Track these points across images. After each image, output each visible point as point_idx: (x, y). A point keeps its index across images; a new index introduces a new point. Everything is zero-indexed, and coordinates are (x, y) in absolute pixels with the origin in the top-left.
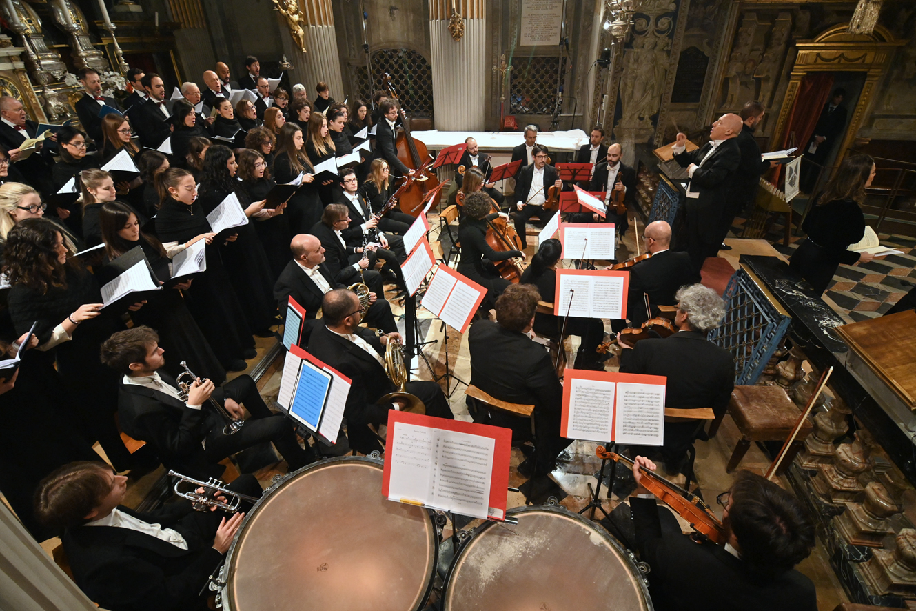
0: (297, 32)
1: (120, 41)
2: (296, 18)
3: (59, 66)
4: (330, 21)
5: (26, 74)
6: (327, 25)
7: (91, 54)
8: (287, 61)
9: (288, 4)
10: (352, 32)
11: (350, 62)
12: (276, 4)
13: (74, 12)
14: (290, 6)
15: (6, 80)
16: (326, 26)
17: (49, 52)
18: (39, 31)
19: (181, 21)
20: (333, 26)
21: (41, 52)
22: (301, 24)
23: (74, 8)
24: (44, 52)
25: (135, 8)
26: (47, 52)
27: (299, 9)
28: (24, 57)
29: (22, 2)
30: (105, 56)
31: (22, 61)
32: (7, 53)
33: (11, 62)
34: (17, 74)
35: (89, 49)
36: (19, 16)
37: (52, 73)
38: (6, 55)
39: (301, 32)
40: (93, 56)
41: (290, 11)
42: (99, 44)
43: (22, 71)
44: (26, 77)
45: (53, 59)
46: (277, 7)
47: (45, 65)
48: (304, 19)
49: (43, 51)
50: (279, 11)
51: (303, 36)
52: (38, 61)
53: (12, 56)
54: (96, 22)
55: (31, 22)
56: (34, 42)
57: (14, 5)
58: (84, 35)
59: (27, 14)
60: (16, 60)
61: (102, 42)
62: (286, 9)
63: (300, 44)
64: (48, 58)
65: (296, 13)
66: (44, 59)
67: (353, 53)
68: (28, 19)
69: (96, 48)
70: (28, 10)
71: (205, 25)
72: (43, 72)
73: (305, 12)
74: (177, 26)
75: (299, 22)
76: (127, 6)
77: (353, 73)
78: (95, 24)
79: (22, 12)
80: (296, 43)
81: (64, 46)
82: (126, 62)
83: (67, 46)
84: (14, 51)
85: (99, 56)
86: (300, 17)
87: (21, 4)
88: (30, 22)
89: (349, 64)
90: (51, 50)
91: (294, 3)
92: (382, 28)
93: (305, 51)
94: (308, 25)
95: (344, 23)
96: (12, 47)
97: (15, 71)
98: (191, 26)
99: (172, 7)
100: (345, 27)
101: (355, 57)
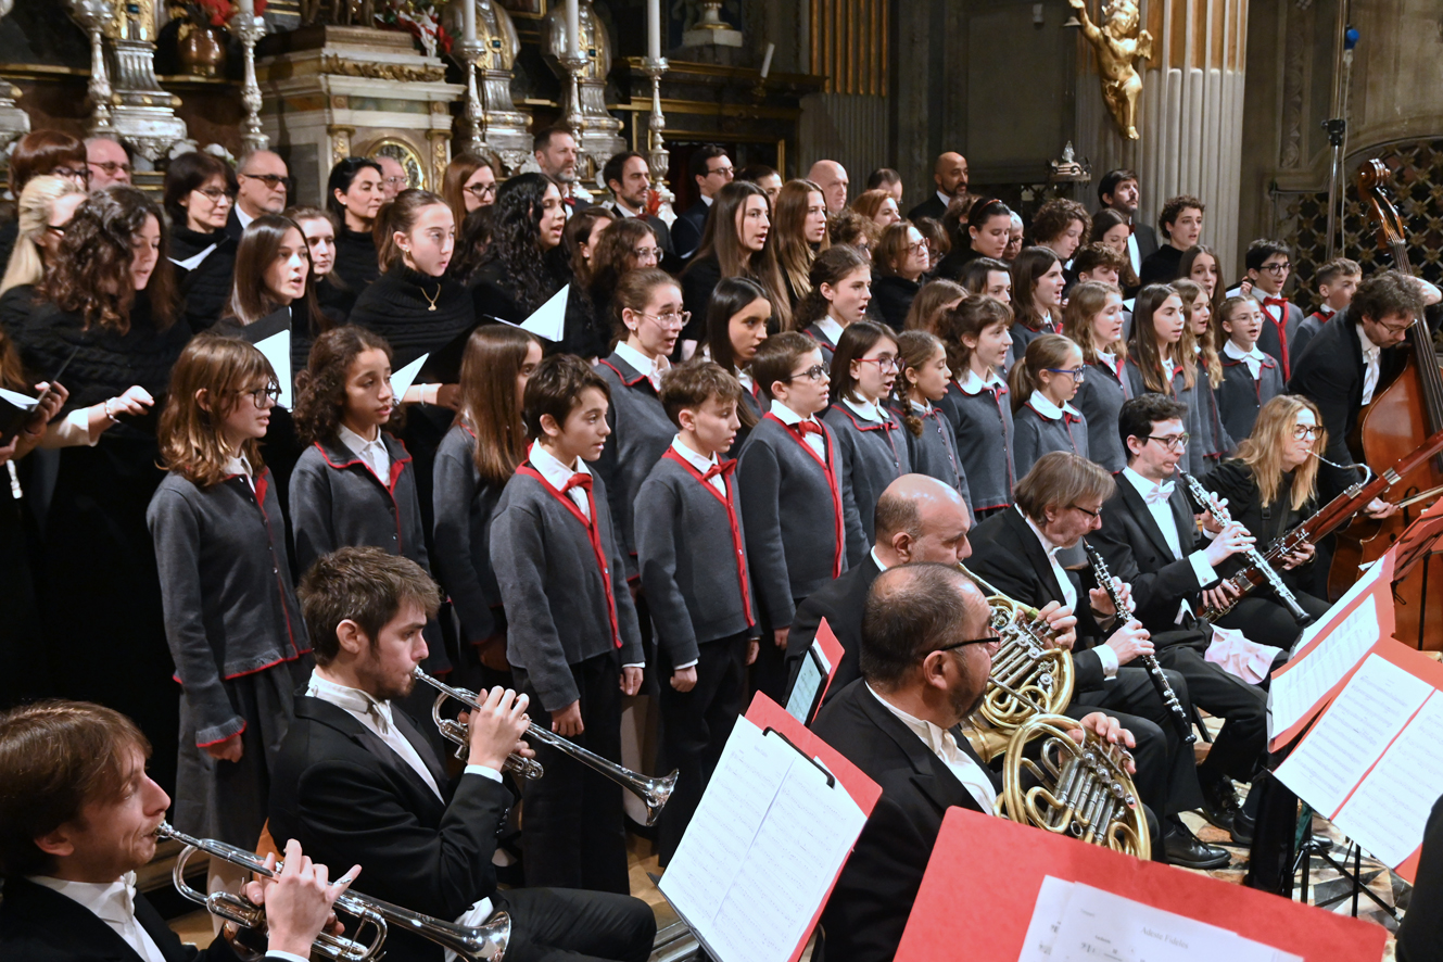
0: (1122, 84)
1: (669, 109)
2: (1128, 46)
3: (521, 141)
4: (1232, 58)
5: (448, 143)
6: (1221, 67)
7: (597, 124)
8: (1075, 160)
9: (1112, 11)
10: (1300, 94)
11: (1278, 180)
12: (1077, 12)
13: (592, 34)
14: (1117, 16)
15: (407, 149)
16: (1216, 71)
17: (512, 110)
18: (509, 64)
19: (828, 72)
20: (1241, 74)
21: (495, 109)
22: (1142, 64)
23: (594, 26)
24: (501, 109)
25: (725, 36)
26: (507, 110)
27: (1144, 23)
28: (458, 108)
29: (496, 5)
30: (626, 133)
31: (451, 114)
32: (428, 94)
33: (429, 113)
34: (431, 140)
35: (595, 114)
36: (480, 32)
37: (501, 155)
38: (425, 98)
39: (1133, 83)
40: (599, 128)
41: (1114, 28)
42: (620, 107)
43: (443, 135)
44: (445, 150)
45: (516, 125)
46: (1079, 18)
47: (493, 137)
48: (1153, 53)
49: (500, 107)
50: (1082, 28)
51: (1139, 93)
52: (483, 124)
53: (435, 102)
54: (630, 59)
55: (498, 46)
56: (489, 86)
57: (478, 10)
58: (595, 83)
59: (496, 29)
60: (439, 112)
61: (629, 103)
62: (1100, 24)
63: (1125, 117)
64: (506, 123)
65: (1133, 33)
66: (496, 123)
67: (1292, 152)
68: (495, 38)
69: (613, 113)
70: (501, 22)
71: (884, 91)
72: (483, 145)
73: (1159, 33)
74: (814, 86)
75: (1135, 60)
76: (711, 31)
77: (1283, 214)
78: (628, 64)
79: (489, 26)
80: (1114, 111)
81: (547, 102)
82: (664, 146)
83: (554, 105)
84: (444, 91)
85: (611, 130)
86: (1141, 45)
87: (493, 9)
88: (496, 44)
89: (1273, 186)
90: (520, 107)
91: (1131, 8)
92: (1405, 76)
93: (1133, 133)
94: (1159, 69)
95: (1281, 68)
96: (442, 83)
97: (429, 134)
98: (850, 91)
99: (815, 43)
100: (1280, 82)
101: (1297, 165)
